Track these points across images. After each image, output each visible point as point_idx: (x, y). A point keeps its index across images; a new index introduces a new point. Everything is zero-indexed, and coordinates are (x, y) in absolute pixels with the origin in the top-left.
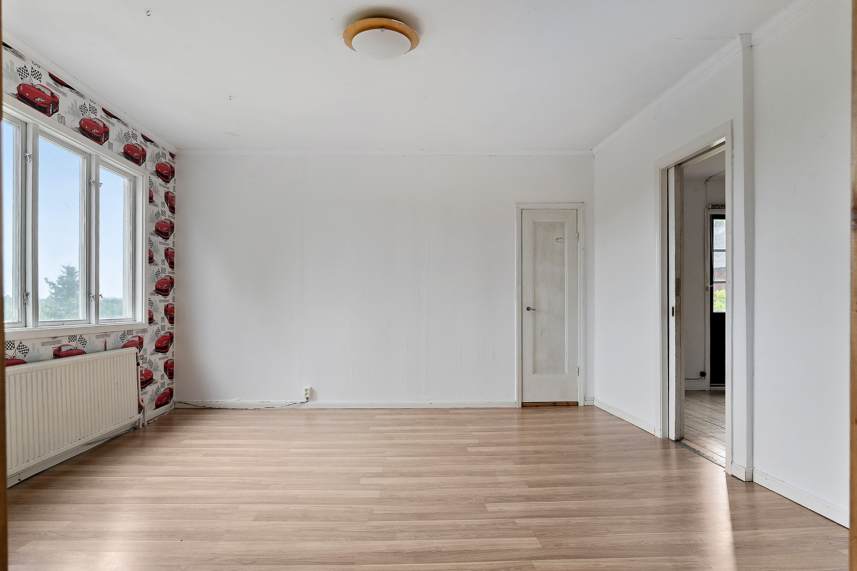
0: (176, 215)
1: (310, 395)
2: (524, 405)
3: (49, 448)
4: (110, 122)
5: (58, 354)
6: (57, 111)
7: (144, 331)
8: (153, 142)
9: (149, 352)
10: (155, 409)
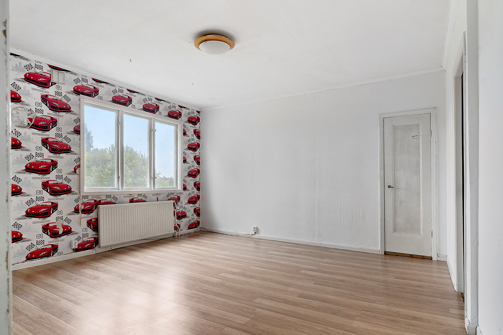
0: (201, 140)
1: (257, 231)
2: (386, 253)
3: (124, 238)
4: (159, 103)
5: (132, 201)
6: (131, 103)
7: (181, 193)
8: (185, 108)
9: (184, 203)
10: (188, 229)
